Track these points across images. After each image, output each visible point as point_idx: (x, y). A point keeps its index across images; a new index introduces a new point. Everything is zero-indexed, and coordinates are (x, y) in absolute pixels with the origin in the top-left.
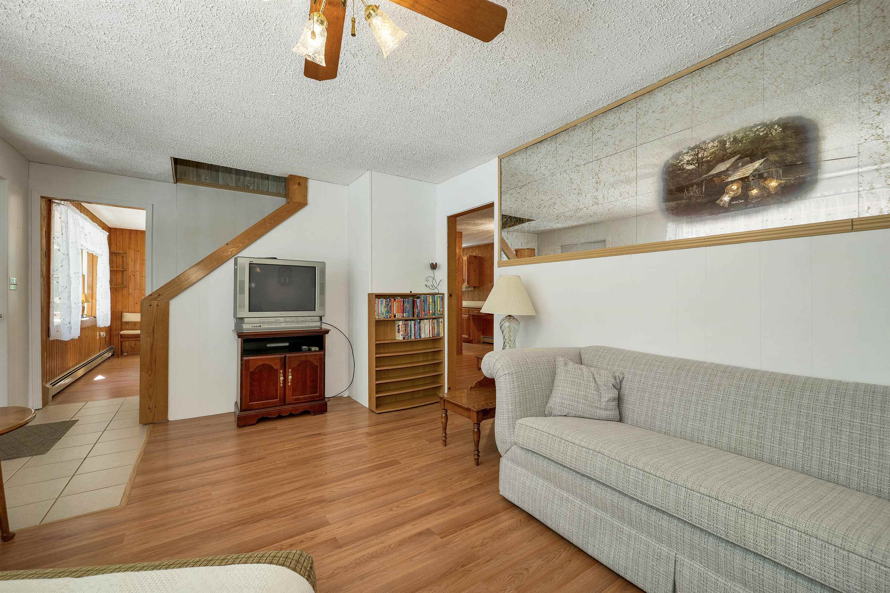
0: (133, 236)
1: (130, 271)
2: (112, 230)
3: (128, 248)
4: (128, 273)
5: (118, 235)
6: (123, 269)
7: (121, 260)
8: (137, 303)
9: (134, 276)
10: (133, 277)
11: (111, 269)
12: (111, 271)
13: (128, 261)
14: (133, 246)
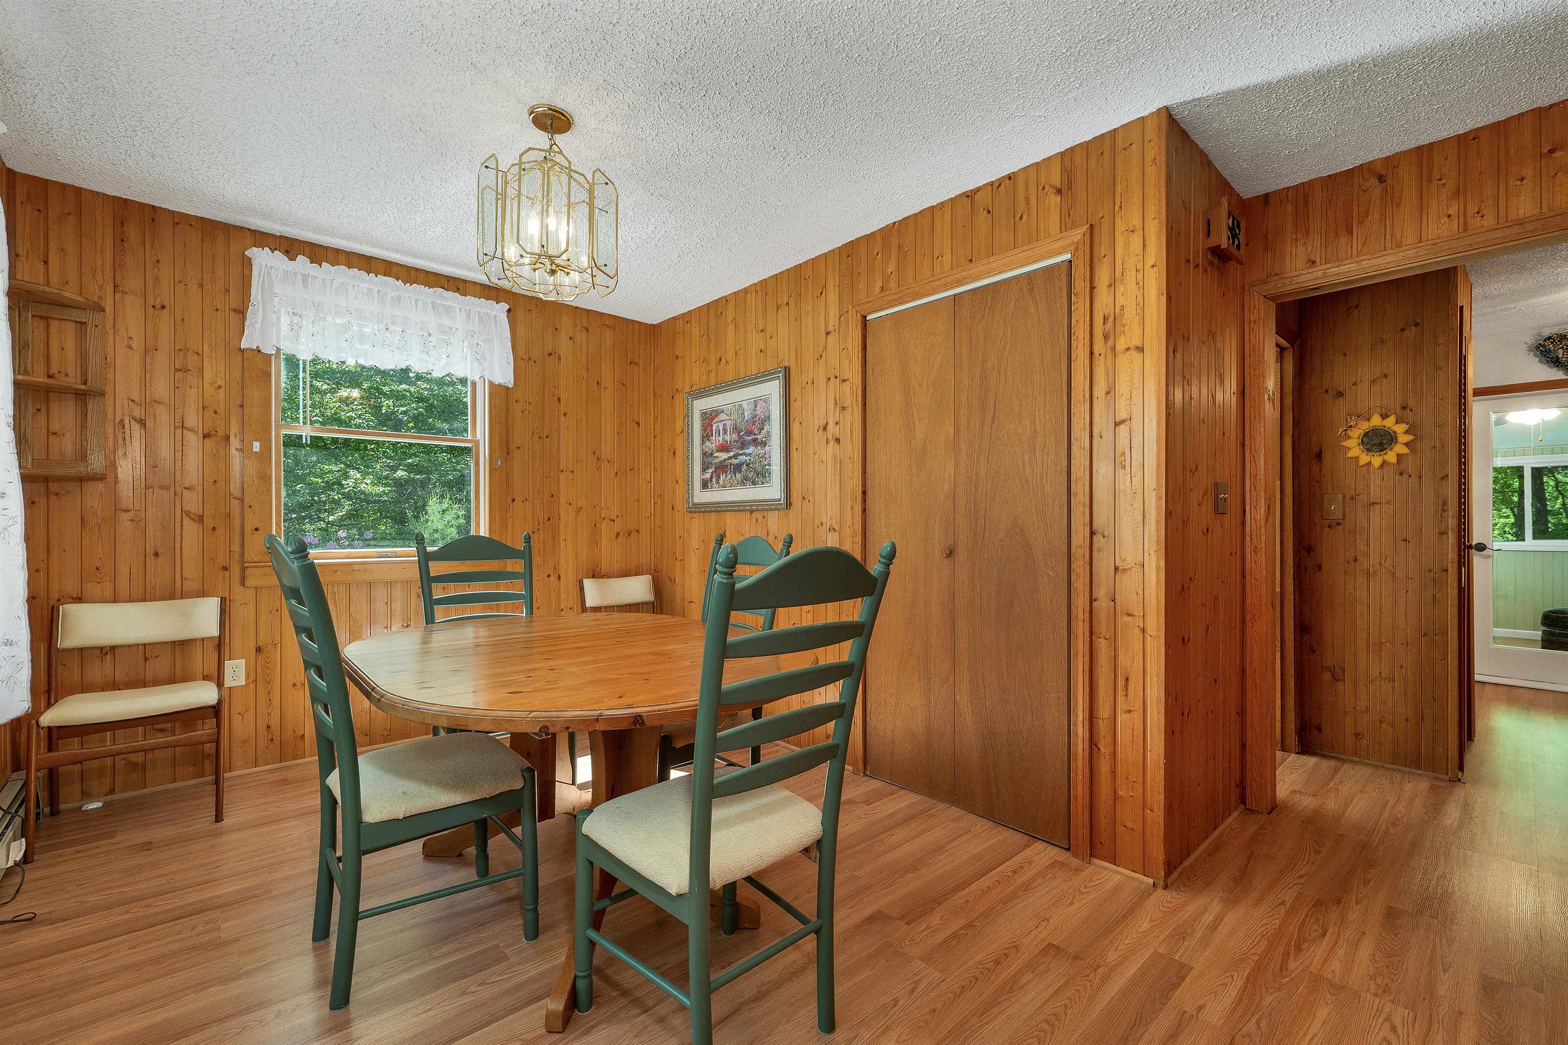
0: (133, 233)
1: (121, 393)
2: (21, 189)
3: (109, 289)
4: (110, 409)
5: (53, 214)
6: (85, 383)
7: (70, 345)
8: (156, 554)
9: (142, 423)
10: (136, 427)
11: (20, 377)
12: (17, 384)
13: (110, 349)
14: (133, 282)
